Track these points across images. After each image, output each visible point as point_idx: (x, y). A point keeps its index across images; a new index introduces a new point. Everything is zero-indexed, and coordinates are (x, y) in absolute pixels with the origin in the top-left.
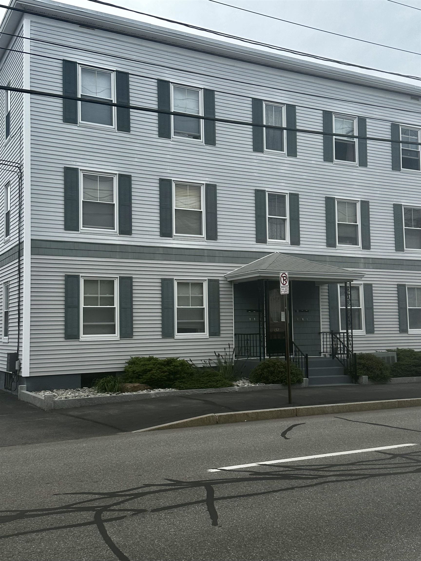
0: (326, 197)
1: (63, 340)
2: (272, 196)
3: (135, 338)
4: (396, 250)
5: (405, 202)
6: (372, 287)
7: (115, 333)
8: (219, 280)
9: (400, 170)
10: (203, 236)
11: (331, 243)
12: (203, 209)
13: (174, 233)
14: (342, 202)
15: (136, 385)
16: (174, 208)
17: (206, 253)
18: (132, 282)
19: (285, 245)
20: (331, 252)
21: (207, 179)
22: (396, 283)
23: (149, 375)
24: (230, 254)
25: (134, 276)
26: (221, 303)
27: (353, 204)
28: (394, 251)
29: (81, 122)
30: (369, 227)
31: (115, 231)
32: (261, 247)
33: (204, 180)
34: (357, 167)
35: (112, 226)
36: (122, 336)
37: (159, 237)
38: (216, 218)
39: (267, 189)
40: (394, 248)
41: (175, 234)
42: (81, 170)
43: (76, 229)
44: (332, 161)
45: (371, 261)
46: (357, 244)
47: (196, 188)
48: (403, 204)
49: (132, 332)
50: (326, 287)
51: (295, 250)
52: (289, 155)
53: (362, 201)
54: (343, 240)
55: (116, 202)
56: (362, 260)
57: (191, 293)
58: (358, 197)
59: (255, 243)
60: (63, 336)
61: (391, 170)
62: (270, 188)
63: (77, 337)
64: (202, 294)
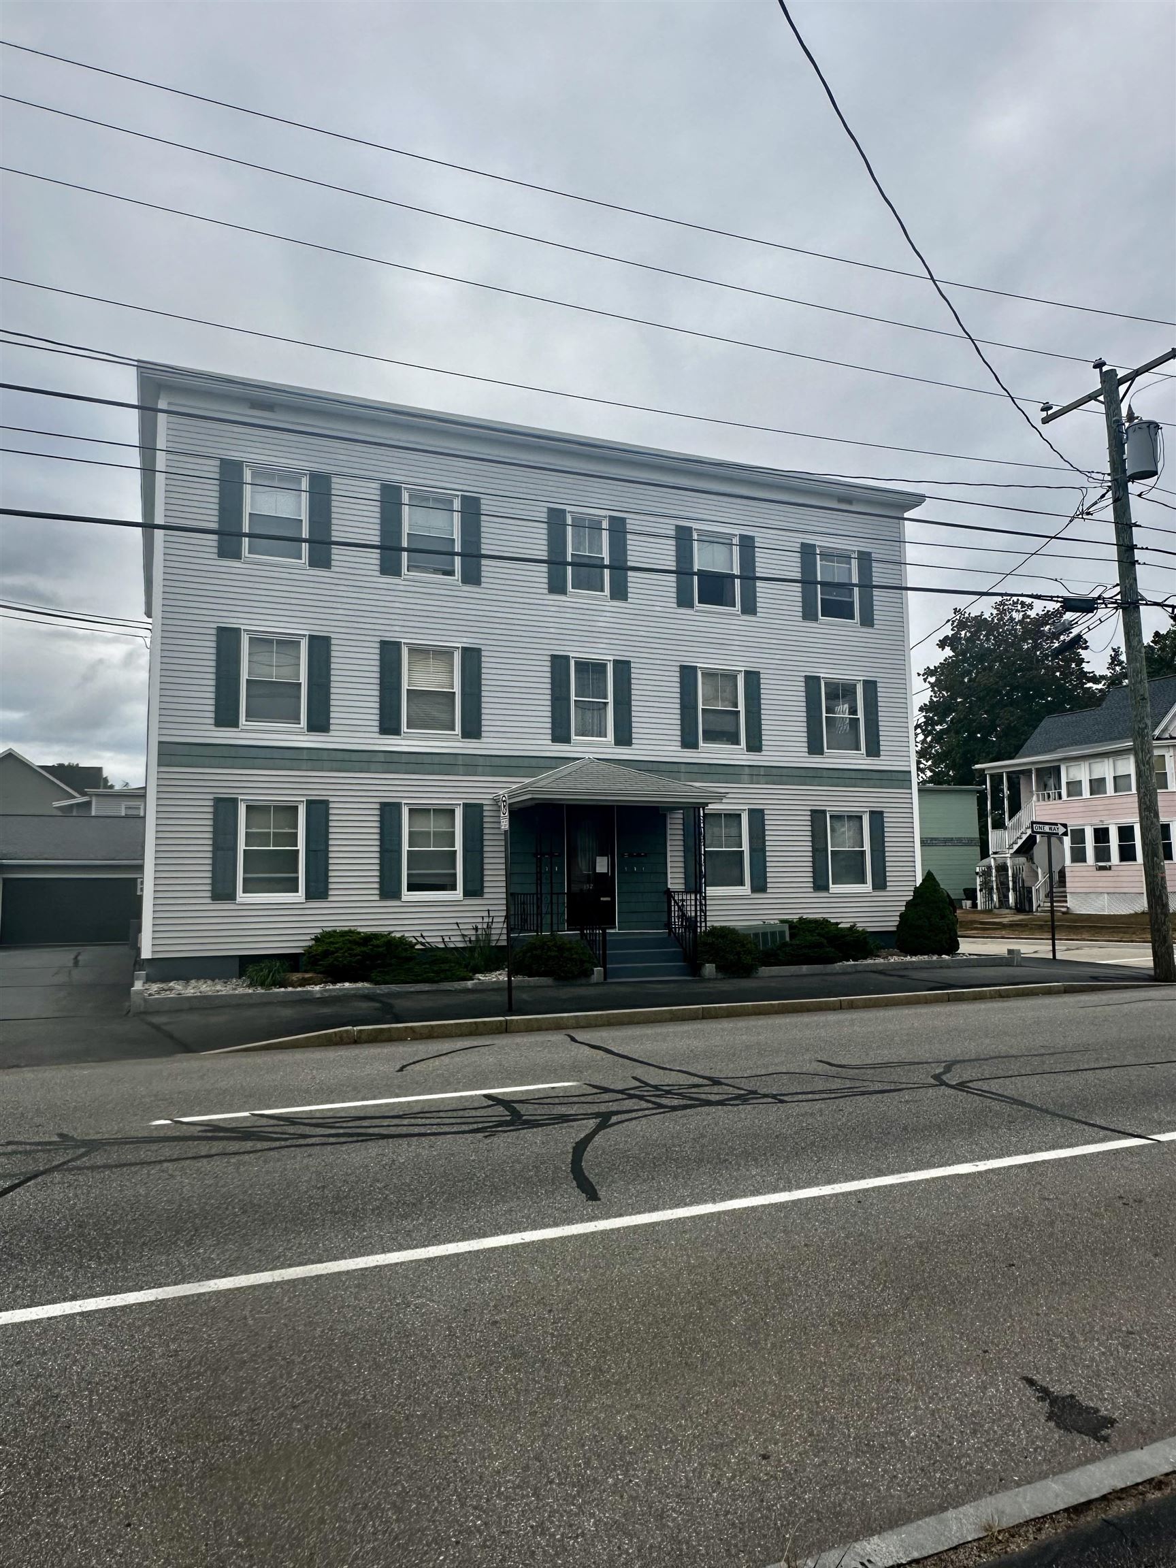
0: (681, 666)
1: (209, 901)
2: (582, 666)
3: (330, 899)
4: (809, 753)
5: (824, 673)
6: (763, 815)
7: (297, 891)
8: (482, 805)
9: (816, 619)
10: (456, 733)
11: (689, 742)
12: (457, 689)
13: (404, 728)
14: (710, 675)
15: (307, 975)
16: (405, 686)
17: (460, 761)
18: (327, 809)
19: (605, 746)
20: (689, 756)
21: (465, 640)
22: (810, 808)
23: (330, 960)
24: (504, 762)
25: (331, 799)
26: (486, 843)
27: (731, 677)
28: (807, 755)
29: (247, 555)
30: (759, 714)
31: (301, 726)
32: (560, 750)
33: (459, 643)
34: (738, 616)
35: (297, 720)
36: (309, 896)
37: (377, 735)
38: (479, 702)
39: (572, 655)
40: (806, 750)
41: (406, 730)
42: (245, 630)
43: (234, 723)
44: (691, 606)
45: (762, 771)
46: (737, 743)
47: (444, 654)
48: (822, 675)
49: (327, 889)
50: (679, 815)
51: (623, 753)
52: (613, 596)
53: (747, 672)
54: (711, 736)
55: (303, 679)
56: (747, 770)
57: (432, 825)
58: (739, 665)
59: (550, 742)
60: (209, 894)
61: (801, 619)
62: (576, 652)
63: (231, 897)
64: (453, 826)
